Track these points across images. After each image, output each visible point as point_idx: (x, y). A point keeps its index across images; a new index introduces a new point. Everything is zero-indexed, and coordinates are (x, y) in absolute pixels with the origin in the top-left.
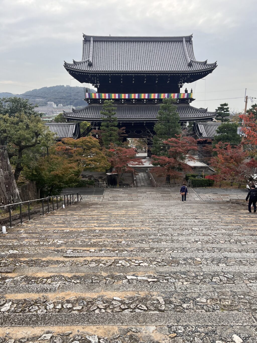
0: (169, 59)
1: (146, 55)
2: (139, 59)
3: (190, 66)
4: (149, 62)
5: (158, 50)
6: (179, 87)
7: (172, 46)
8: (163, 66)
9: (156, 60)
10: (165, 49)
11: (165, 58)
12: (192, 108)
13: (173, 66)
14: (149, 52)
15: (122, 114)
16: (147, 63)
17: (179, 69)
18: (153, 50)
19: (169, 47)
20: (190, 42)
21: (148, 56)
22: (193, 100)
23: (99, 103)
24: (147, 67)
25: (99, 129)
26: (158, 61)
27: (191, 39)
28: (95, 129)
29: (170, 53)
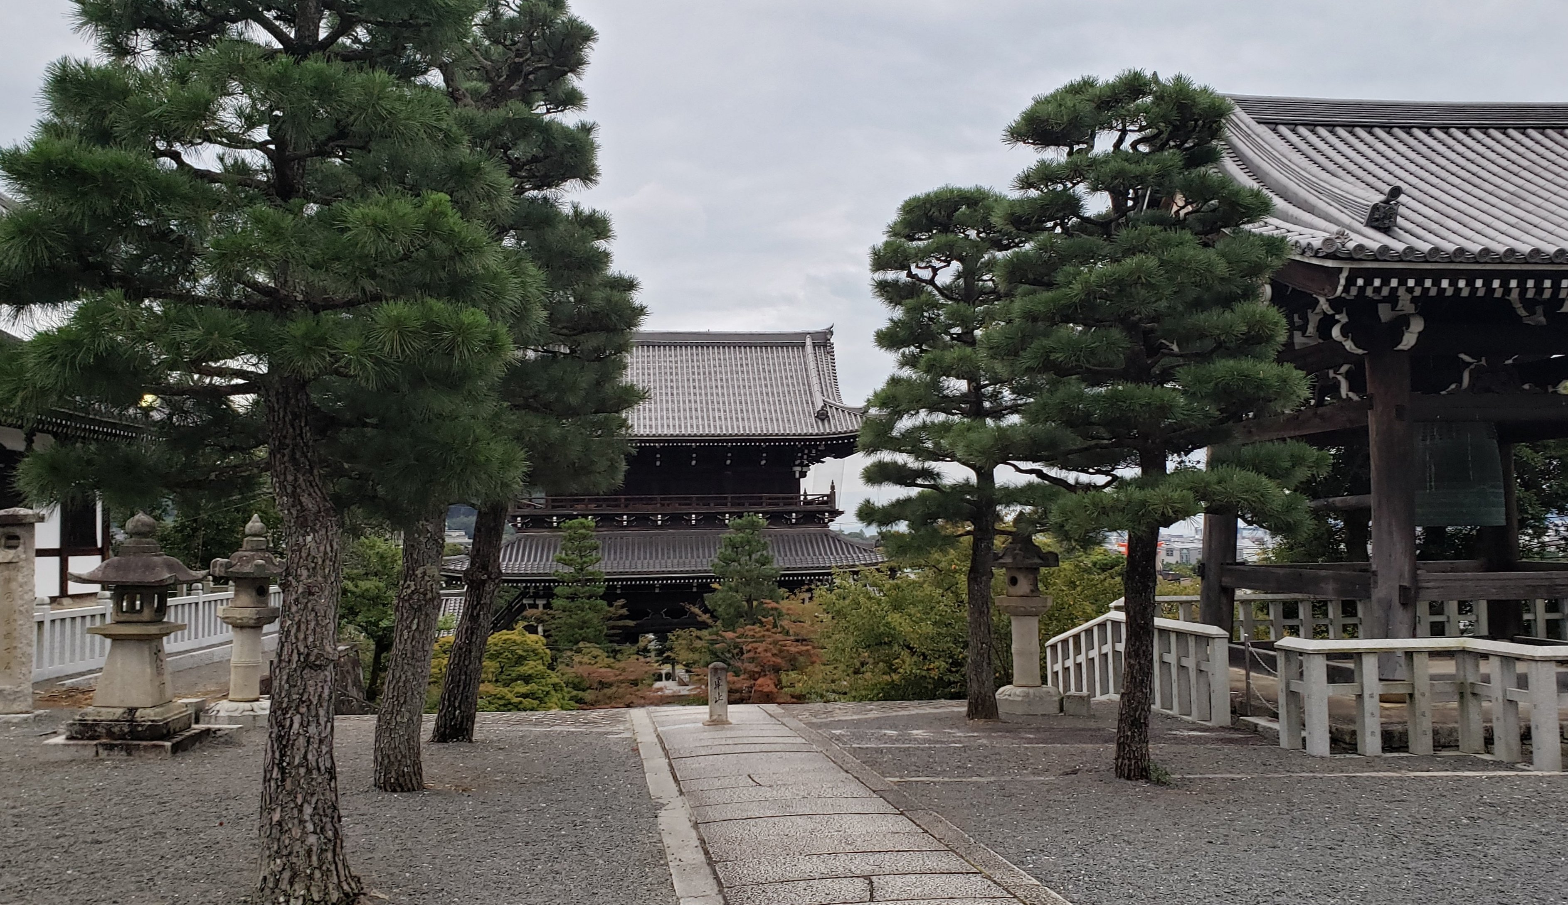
0: (763, 399)
1: (695, 388)
2: (672, 398)
3: (823, 420)
4: (702, 407)
5: (731, 370)
6: (797, 475)
7: (773, 358)
8: (743, 419)
9: (724, 402)
10: (753, 369)
11: (751, 394)
12: (836, 538)
13: (771, 418)
14: (705, 378)
15: (621, 558)
16: (696, 411)
17: (790, 428)
18: (715, 371)
19: (763, 361)
20: (825, 346)
21: (700, 389)
22: (838, 513)
23: (550, 525)
24: (697, 422)
25: (547, 606)
26: (730, 405)
27: (830, 339)
28: (535, 606)
29: (765, 380)
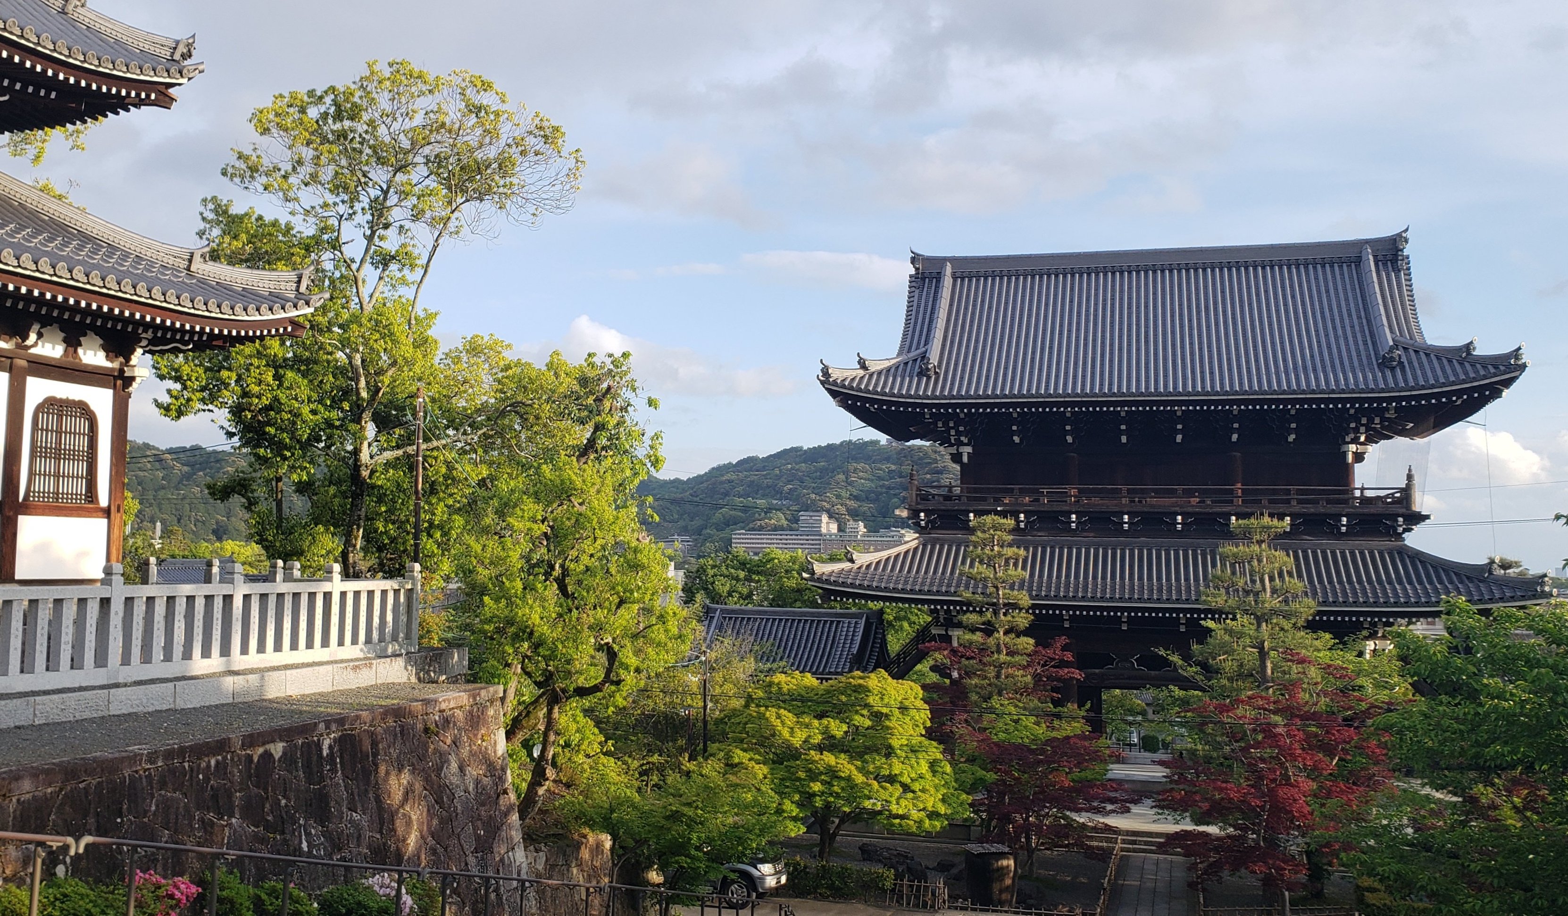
3: (1392, 371)
6: (1350, 458)
12: (1418, 558)
15: (1067, 576)
20: (1395, 260)
22: (1420, 518)
23: (966, 527)
27: (1402, 250)
28: (946, 638)
